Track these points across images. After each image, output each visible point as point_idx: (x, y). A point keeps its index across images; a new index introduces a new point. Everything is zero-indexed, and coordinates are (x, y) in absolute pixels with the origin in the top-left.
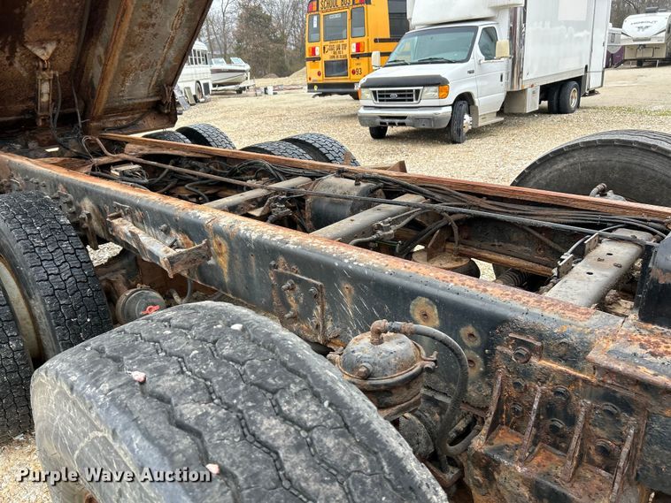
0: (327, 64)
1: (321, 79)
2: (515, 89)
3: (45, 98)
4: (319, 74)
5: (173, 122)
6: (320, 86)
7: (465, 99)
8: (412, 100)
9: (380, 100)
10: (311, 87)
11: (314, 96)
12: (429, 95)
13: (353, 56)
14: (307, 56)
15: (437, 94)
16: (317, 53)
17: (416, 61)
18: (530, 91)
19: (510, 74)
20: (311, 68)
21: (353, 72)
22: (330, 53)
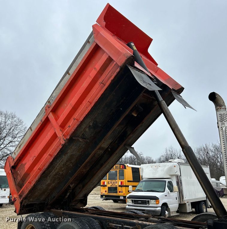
0: (109, 188)
1: (106, 194)
2: (182, 203)
3: (67, 197)
4: (106, 191)
5: (85, 206)
6: (106, 196)
7: (165, 205)
8: (146, 204)
9: (134, 203)
10: (102, 196)
11: (103, 200)
12: (152, 203)
13: (119, 186)
14: (101, 185)
15: (155, 202)
16: (105, 184)
17: (146, 190)
18: (187, 204)
19: (179, 197)
20: (103, 189)
21: (120, 192)
22: (111, 184)
